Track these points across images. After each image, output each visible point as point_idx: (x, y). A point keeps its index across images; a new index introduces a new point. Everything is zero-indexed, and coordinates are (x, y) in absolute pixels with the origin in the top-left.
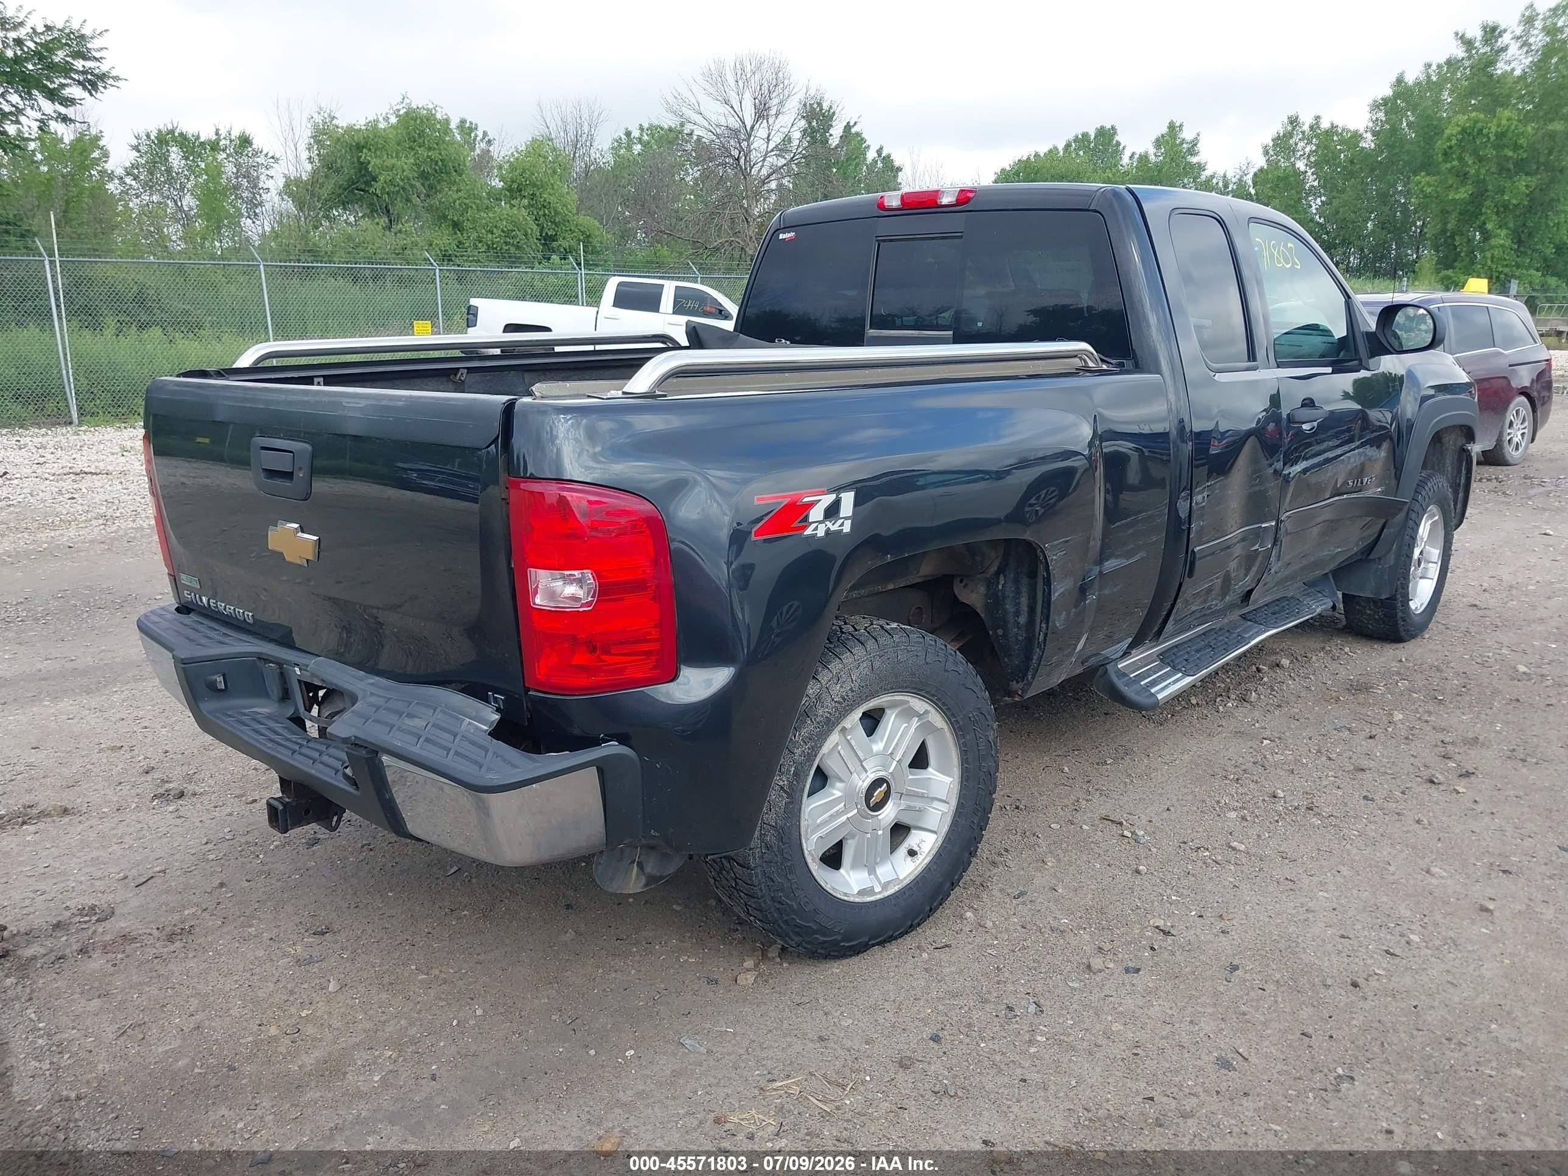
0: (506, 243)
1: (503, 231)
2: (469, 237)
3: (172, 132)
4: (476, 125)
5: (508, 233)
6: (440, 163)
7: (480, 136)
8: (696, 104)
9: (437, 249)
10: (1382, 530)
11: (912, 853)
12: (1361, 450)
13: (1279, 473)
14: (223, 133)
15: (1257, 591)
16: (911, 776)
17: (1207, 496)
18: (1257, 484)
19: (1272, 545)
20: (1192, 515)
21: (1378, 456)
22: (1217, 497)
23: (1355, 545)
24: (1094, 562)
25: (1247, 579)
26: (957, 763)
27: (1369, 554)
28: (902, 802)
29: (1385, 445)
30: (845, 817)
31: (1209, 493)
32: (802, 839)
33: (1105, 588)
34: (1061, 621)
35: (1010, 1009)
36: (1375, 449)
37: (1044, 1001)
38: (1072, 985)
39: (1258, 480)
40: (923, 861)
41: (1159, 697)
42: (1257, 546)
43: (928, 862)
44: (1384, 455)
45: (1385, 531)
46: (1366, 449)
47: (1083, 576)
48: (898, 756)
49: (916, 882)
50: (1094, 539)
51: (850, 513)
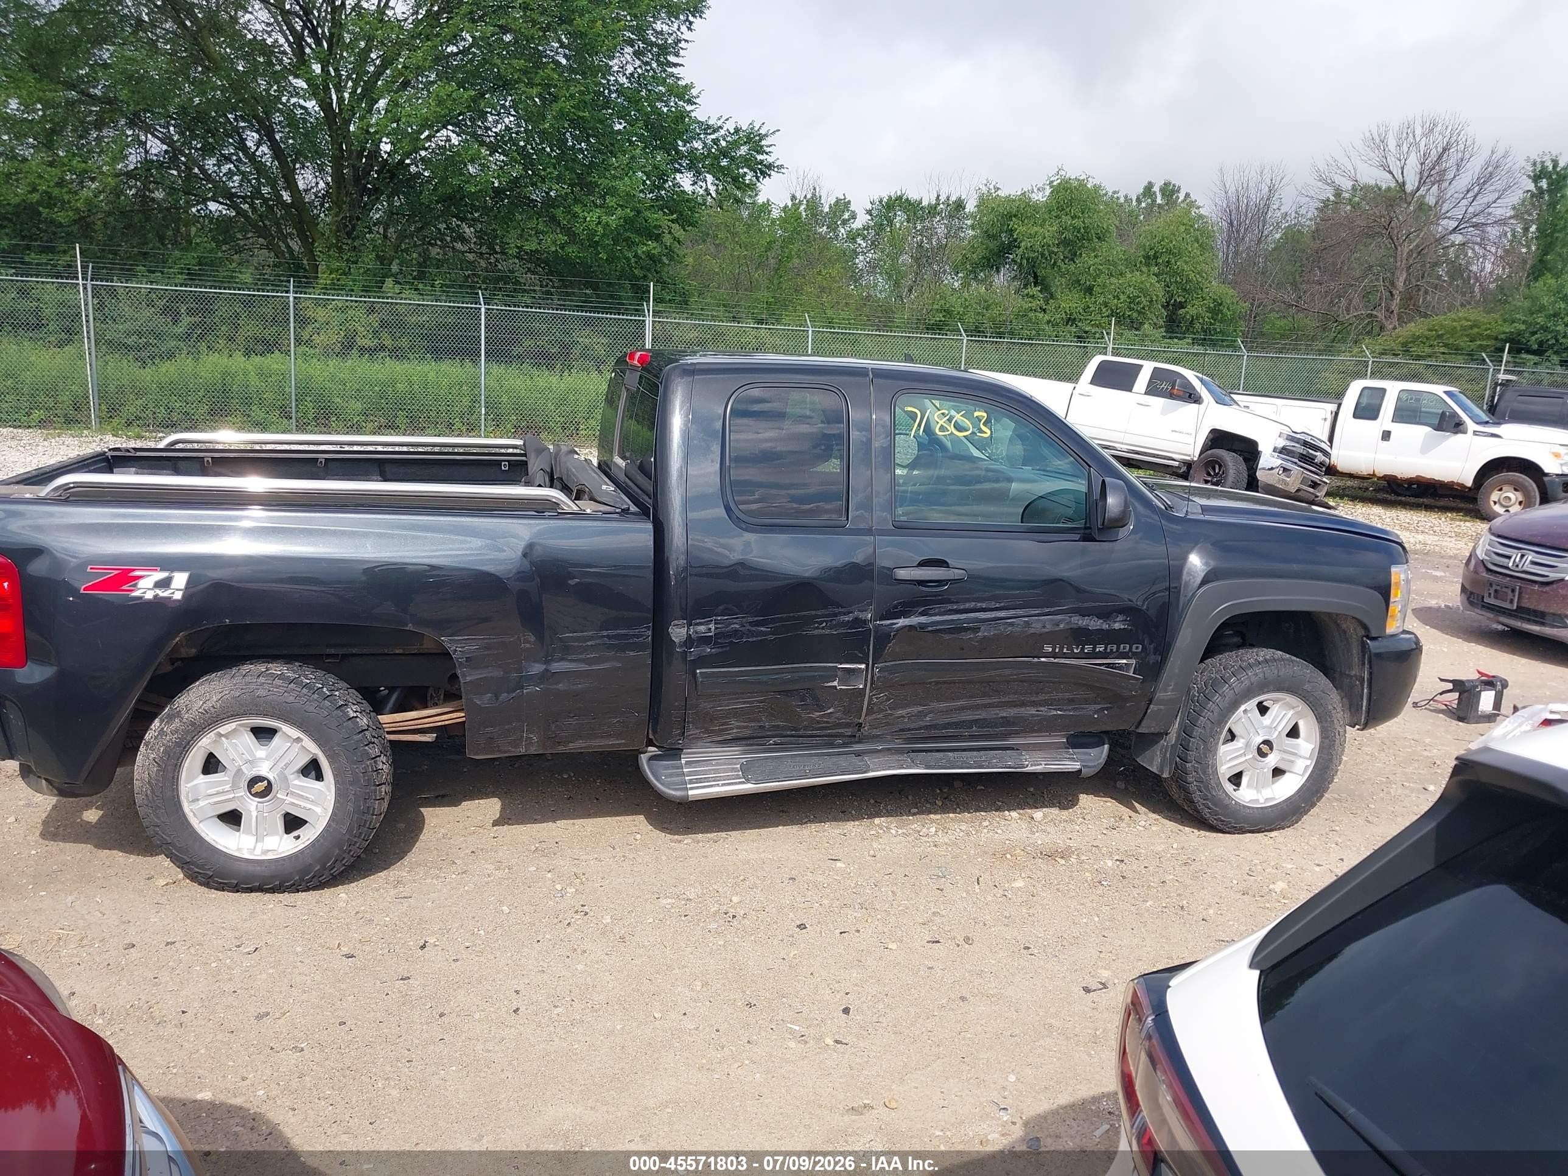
0: (1131, 309)
1: (1129, 297)
2: (1096, 302)
3: (900, 198)
4: (1179, 187)
5: (1132, 300)
7: (1182, 197)
8: (1352, 171)
9: (1063, 312)
10: (1149, 704)
11: (298, 838)
12: (1059, 617)
13: (865, 622)
14: (942, 198)
15: (872, 727)
16: (296, 782)
17: (716, 628)
18: (823, 628)
19: (865, 685)
20: (689, 642)
21: (1105, 626)
22: (736, 631)
23: (1096, 712)
24: (535, 661)
25: (829, 711)
26: (333, 782)
27: (1137, 727)
28: (288, 798)
29: (1120, 618)
30: (233, 795)
31: (719, 626)
32: (183, 798)
33: (557, 684)
34: (484, 700)
35: (239, 946)
36: (1096, 619)
37: (264, 951)
38: (299, 949)
39: (824, 624)
40: (301, 845)
41: (691, 793)
42: (835, 683)
43: (303, 846)
44: (1122, 627)
45: (1151, 706)
46: (1070, 617)
47: (519, 670)
48: (282, 764)
49: (290, 857)
50: (529, 642)
51: (183, 587)
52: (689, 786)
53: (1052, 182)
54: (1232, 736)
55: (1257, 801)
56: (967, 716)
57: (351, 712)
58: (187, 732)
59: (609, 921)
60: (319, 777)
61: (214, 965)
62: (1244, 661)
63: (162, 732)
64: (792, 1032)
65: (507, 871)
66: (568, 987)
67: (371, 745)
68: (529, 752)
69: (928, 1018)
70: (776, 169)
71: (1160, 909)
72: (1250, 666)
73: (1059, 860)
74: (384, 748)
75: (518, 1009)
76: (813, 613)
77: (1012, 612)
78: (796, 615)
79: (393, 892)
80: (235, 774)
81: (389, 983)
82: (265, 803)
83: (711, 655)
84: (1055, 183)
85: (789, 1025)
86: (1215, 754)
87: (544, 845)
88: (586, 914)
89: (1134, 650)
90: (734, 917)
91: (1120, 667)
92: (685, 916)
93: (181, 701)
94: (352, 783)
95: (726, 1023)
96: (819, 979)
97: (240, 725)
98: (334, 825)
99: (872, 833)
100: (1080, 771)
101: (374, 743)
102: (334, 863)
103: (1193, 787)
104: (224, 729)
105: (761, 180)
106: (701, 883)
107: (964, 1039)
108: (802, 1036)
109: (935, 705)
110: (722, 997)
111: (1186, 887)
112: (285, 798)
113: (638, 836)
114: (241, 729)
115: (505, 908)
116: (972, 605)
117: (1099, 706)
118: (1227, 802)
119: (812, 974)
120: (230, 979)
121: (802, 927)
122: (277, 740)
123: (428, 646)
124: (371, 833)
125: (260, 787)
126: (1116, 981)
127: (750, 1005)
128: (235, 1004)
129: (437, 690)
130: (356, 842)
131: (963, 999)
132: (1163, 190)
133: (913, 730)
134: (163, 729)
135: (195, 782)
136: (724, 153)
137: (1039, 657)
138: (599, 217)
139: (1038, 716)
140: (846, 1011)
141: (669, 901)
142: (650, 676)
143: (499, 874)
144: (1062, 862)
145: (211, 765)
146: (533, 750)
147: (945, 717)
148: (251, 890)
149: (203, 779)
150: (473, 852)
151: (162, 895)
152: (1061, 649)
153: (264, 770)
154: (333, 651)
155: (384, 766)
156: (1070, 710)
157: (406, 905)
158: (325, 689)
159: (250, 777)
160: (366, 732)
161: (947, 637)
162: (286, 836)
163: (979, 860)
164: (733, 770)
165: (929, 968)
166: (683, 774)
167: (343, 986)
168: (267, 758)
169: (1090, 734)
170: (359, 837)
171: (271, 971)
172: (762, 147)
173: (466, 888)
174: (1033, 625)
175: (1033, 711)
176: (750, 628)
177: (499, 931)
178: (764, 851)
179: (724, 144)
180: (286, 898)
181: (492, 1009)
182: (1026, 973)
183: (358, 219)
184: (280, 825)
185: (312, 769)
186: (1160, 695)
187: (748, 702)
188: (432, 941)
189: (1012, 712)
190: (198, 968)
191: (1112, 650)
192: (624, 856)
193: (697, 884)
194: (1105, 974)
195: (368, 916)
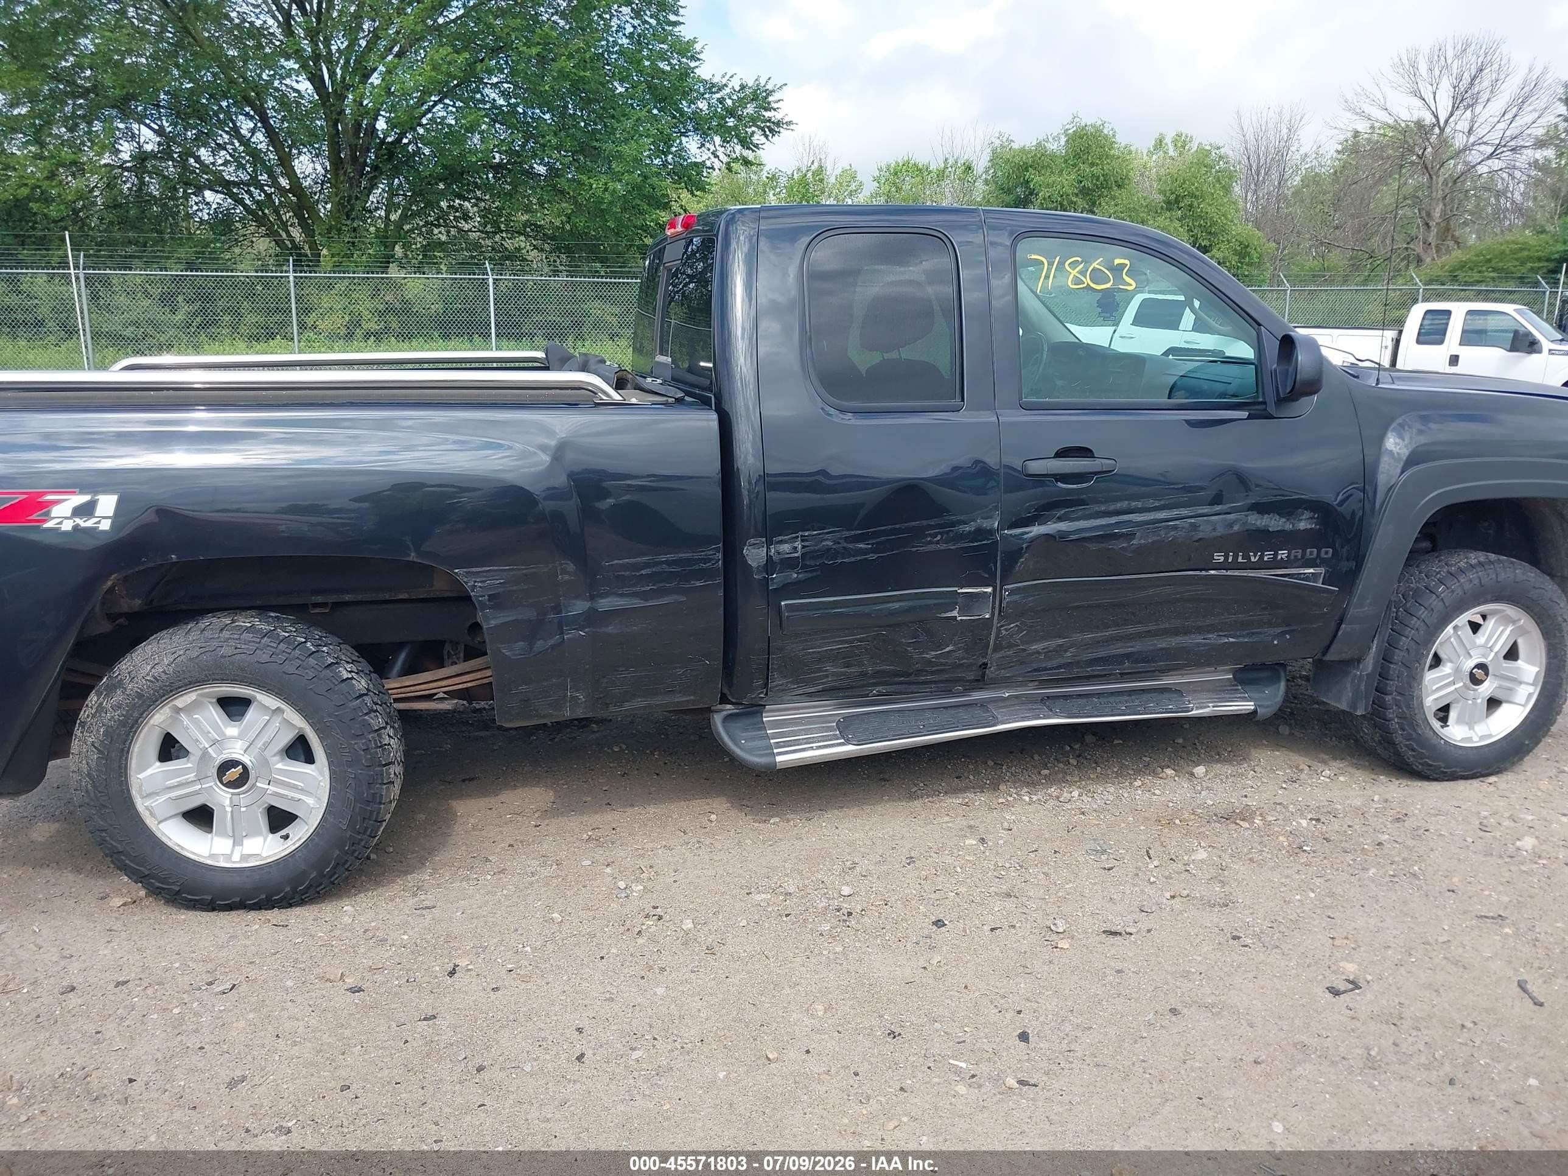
3: (908, 163)
4: (1191, 137)
6: (1102, 178)
10: (1340, 625)
11: (286, 837)
12: (1232, 516)
13: (991, 532)
14: (951, 161)
15: (1000, 667)
16: (280, 766)
17: (803, 547)
18: (938, 542)
19: (993, 614)
20: (770, 565)
21: (1289, 527)
22: (829, 549)
23: (1274, 637)
24: (577, 597)
25: (947, 649)
26: (326, 764)
27: (1325, 653)
28: (270, 787)
29: (1307, 514)
30: (200, 787)
31: (806, 544)
32: (134, 792)
33: (607, 626)
34: (513, 650)
35: (210, 984)
36: (1277, 517)
37: (244, 988)
38: (290, 983)
39: (939, 538)
40: (290, 846)
41: (779, 759)
42: (955, 613)
43: (294, 848)
44: (1309, 527)
45: (1343, 626)
46: (1246, 516)
47: (557, 609)
48: (260, 744)
49: (277, 863)
50: (568, 573)
51: (111, 514)
52: (775, 751)
53: (1067, 130)
54: (1437, 661)
55: (1470, 739)
56: (1118, 649)
57: (344, 672)
58: (133, 707)
59: (691, 926)
60: (310, 759)
61: (176, 1011)
62: (1452, 565)
63: (100, 708)
64: (957, 1071)
65: (555, 867)
66: (647, 1020)
67: (373, 714)
68: (574, 716)
69: (1136, 1042)
70: (785, 126)
71: (1388, 879)
72: (1462, 571)
73: (1241, 823)
74: (391, 717)
75: (583, 1055)
76: (925, 523)
77: (1175, 513)
78: (904, 525)
79: (411, 902)
80: (201, 759)
81: (408, 1027)
82: (243, 796)
83: (798, 582)
84: (1070, 131)
85: (951, 1061)
86: (1420, 683)
87: (598, 833)
88: (660, 918)
89: (1323, 555)
90: (850, 914)
91: (1307, 578)
92: (787, 915)
93: (124, 666)
94: (350, 764)
95: (865, 1063)
96: (977, 994)
97: (202, 695)
98: (331, 819)
99: (1000, 800)
100: (1255, 712)
101: (376, 711)
102: (334, 868)
103: (1394, 725)
104: (182, 701)
105: (770, 138)
106: (800, 873)
107: (1193, 1070)
108: (973, 1076)
109: (1077, 637)
110: (853, 1025)
111: (1410, 849)
112: (266, 787)
113: (713, 817)
114: (203, 699)
115: (556, 915)
116: (1124, 504)
117: (1279, 630)
118: (1434, 741)
119: (966, 987)
120: (196, 1031)
121: (939, 923)
122: (251, 714)
123: (440, 586)
124: (379, 827)
125: (234, 773)
126: (1369, 978)
127: (892, 1034)
128: (200, 1065)
129: (455, 644)
130: (361, 840)
131: (1174, 1011)
132: (1175, 142)
133: (1050, 669)
134: (101, 704)
135: (149, 772)
136: (731, 113)
137: (1207, 570)
138: (606, 184)
139: (1205, 645)
140: (1024, 1037)
141: (764, 896)
142: (722, 612)
143: (546, 872)
144: (1246, 825)
145: (169, 749)
146: (580, 713)
147: (1090, 651)
148: (230, 908)
149: (157, 767)
150: (511, 845)
151: (117, 918)
152: (1236, 557)
153: (236, 751)
154: (320, 599)
155: (393, 742)
156: (1244, 636)
157: (429, 917)
158: (309, 644)
159: (218, 763)
160: (364, 697)
161: (1093, 547)
162: (271, 836)
163: (1142, 828)
164: (830, 729)
165: (1118, 972)
166: (768, 737)
167: (347, 1033)
168: (240, 737)
169: (1263, 667)
170: (364, 834)
171: (251, 1016)
172: (769, 103)
173: (505, 892)
174: (1201, 528)
175: (1199, 639)
176: (845, 545)
177: (550, 947)
178: (871, 829)
179: (729, 102)
180: (275, 915)
181: (548, 1057)
182: (1246, 971)
183: (357, 198)
184: (263, 823)
185: (299, 749)
186: (1353, 612)
187: (846, 642)
188: (464, 964)
189: (1174, 641)
190: (155, 1016)
191: (1296, 556)
192: (699, 842)
193: (795, 874)
194: (1351, 968)
195: (380, 934)
